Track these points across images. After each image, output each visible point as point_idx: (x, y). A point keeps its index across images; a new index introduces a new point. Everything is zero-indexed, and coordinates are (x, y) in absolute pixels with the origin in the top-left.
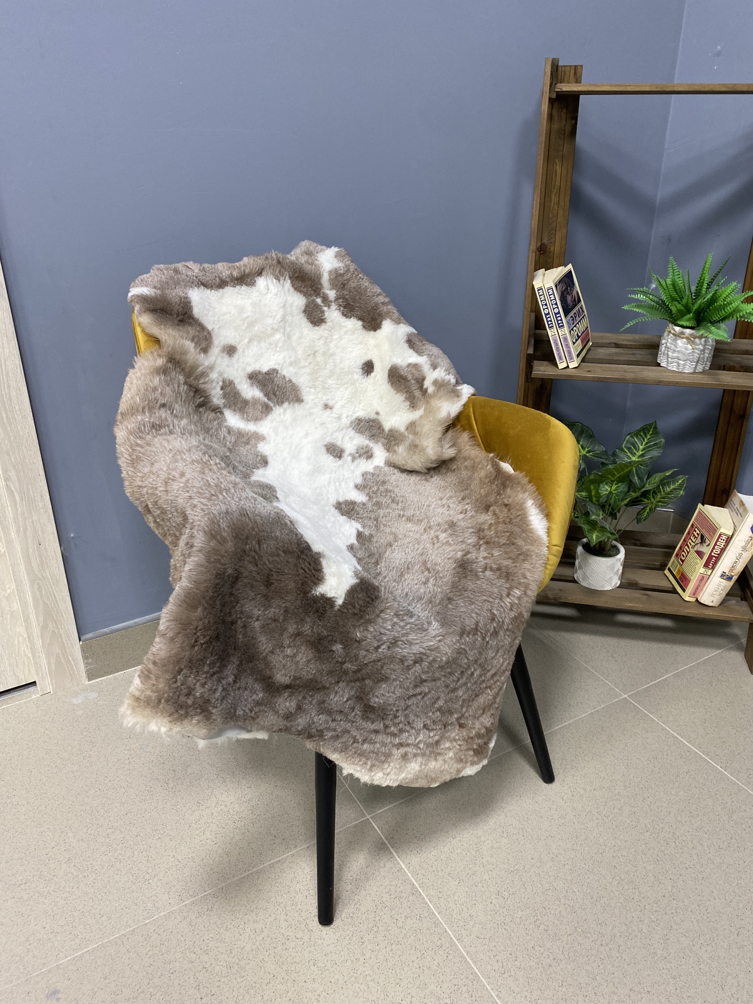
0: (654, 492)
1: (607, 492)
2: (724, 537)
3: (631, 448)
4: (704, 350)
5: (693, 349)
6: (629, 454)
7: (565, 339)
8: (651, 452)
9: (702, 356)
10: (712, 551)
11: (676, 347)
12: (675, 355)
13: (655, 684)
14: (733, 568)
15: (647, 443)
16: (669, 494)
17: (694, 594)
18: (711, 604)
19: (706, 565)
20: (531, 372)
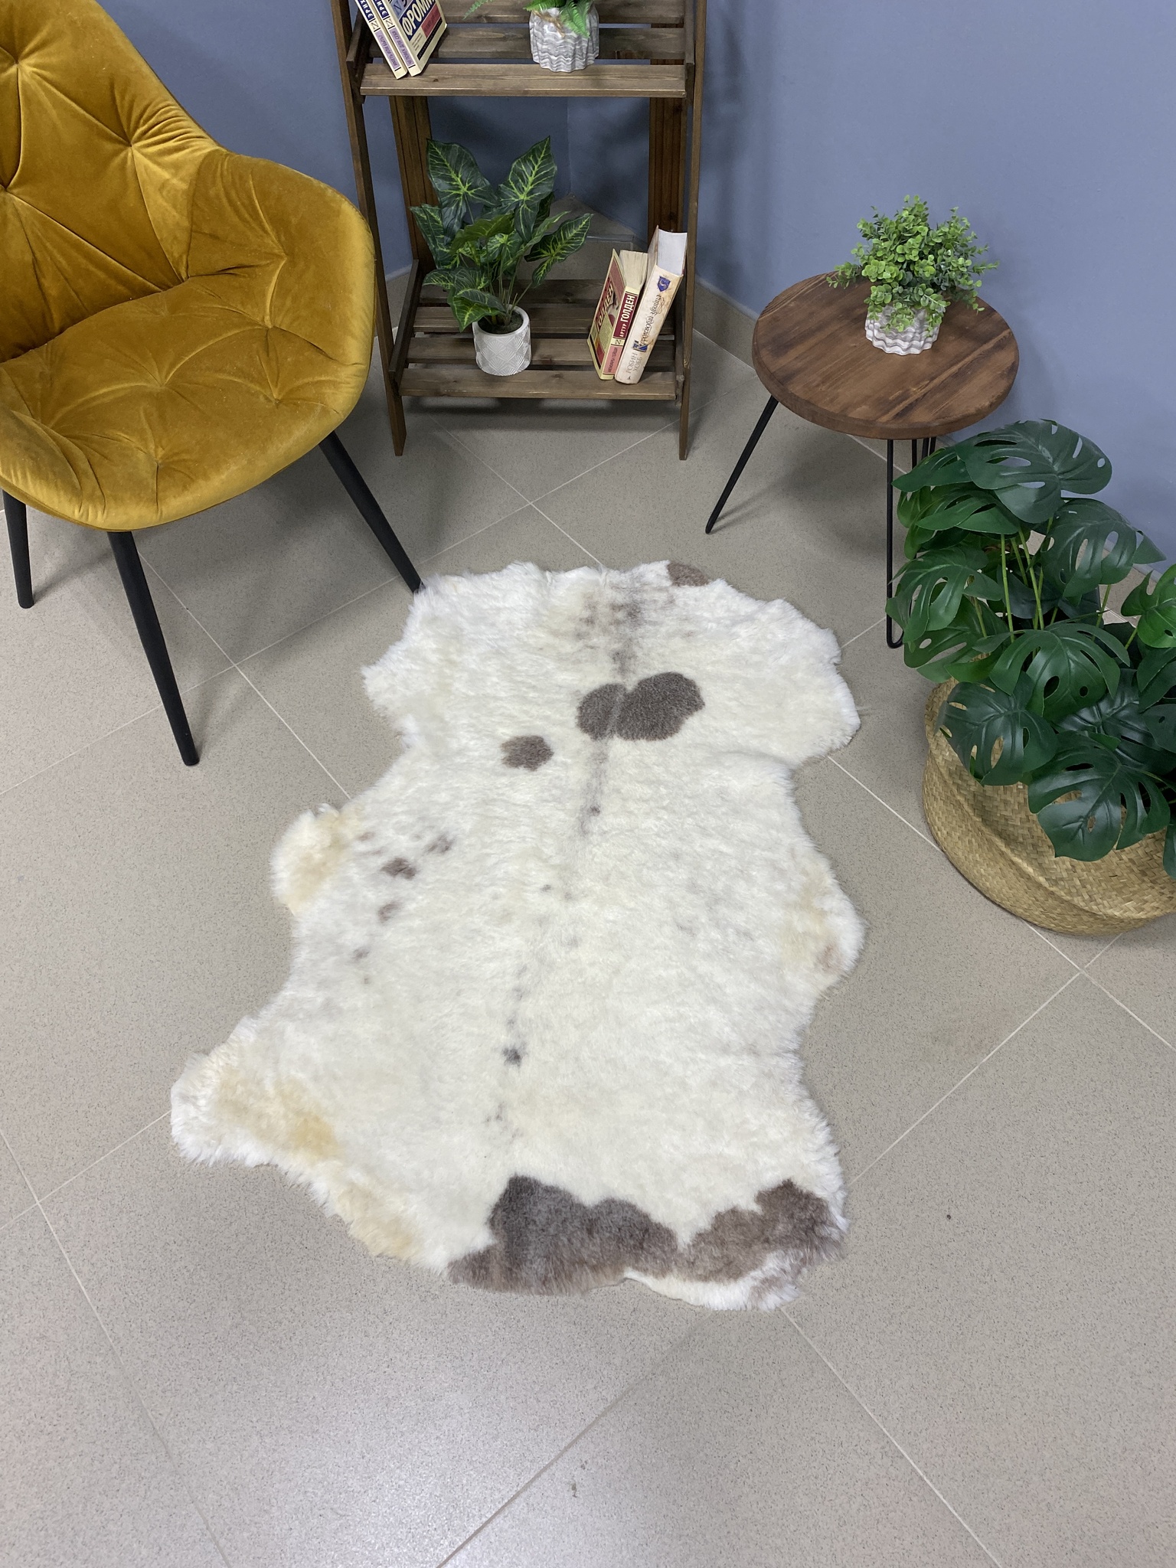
0: (555, 241)
1: (499, 245)
2: (631, 298)
3: (518, 181)
4: (579, 38)
5: (564, 38)
6: (516, 190)
7: (395, 33)
8: (540, 187)
9: (578, 47)
10: (620, 317)
11: (543, 34)
12: (544, 47)
13: (567, 485)
14: (645, 336)
15: (537, 173)
16: (569, 243)
17: (610, 370)
18: (628, 382)
19: (617, 335)
20: (359, 89)
